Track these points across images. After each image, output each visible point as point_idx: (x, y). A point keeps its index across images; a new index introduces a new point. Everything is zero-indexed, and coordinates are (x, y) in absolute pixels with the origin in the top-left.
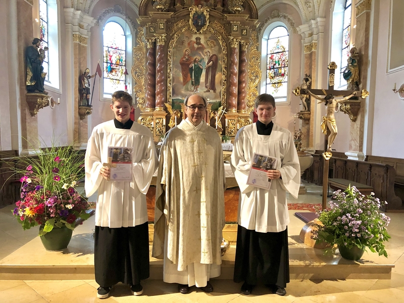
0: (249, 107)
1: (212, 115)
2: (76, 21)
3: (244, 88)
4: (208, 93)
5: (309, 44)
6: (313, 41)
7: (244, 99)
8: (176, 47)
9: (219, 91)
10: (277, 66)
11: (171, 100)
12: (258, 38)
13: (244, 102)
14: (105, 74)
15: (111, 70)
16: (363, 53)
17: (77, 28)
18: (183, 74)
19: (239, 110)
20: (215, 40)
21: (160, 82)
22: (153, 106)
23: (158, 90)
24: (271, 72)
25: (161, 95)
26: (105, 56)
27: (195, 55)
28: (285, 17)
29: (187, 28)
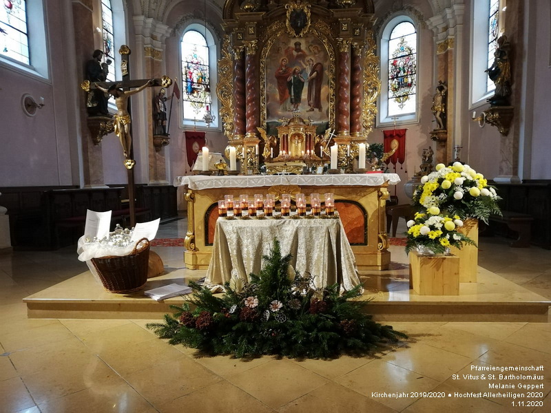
0: (367, 128)
1: (317, 140)
2: (147, 32)
3: (358, 104)
4: (312, 113)
5: (443, 41)
6: (449, 37)
7: (358, 118)
8: (270, 56)
9: (326, 109)
10: (402, 73)
11: (265, 124)
12: (375, 39)
13: (359, 123)
14: (185, 96)
15: (192, 91)
16: (516, 42)
17: (148, 40)
18: (279, 89)
19: (352, 132)
20: (319, 44)
21: (250, 101)
22: (243, 132)
23: (248, 111)
24: (394, 82)
25: (252, 118)
26: (184, 73)
27: (294, 65)
28: (410, 9)
29: (283, 31)
